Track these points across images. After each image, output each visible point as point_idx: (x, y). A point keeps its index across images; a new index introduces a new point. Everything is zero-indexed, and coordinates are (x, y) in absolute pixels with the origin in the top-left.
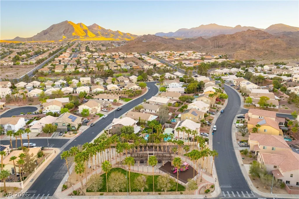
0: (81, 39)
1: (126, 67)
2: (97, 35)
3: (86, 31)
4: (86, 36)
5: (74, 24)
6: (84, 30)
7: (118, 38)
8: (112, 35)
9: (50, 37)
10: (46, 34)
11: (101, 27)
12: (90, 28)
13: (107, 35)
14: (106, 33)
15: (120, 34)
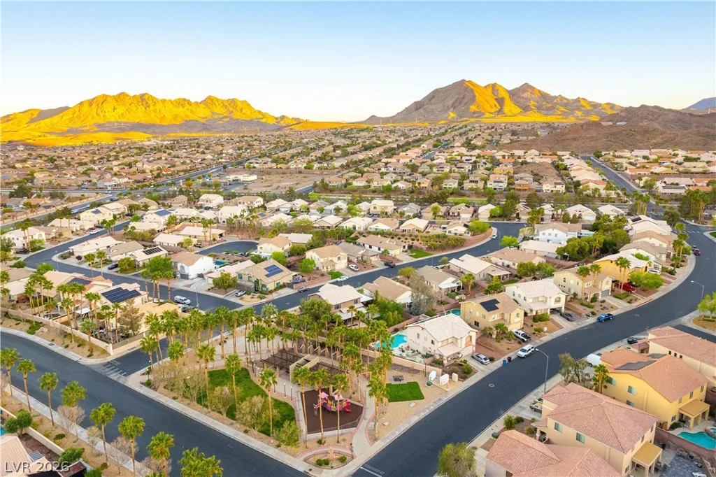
0: (487, 118)
1: (496, 184)
2: (526, 109)
3: (501, 101)
4: (500, 112)
5: (478, 86)
6: (496, 99)
7: (574, 116)
8: (562, 109)
9: (426, 116)
10: (420, 108)
11: (539, 91)
12: (514, 94)
13: (548, 109)
14: (547, 102)
15: (582, 106)
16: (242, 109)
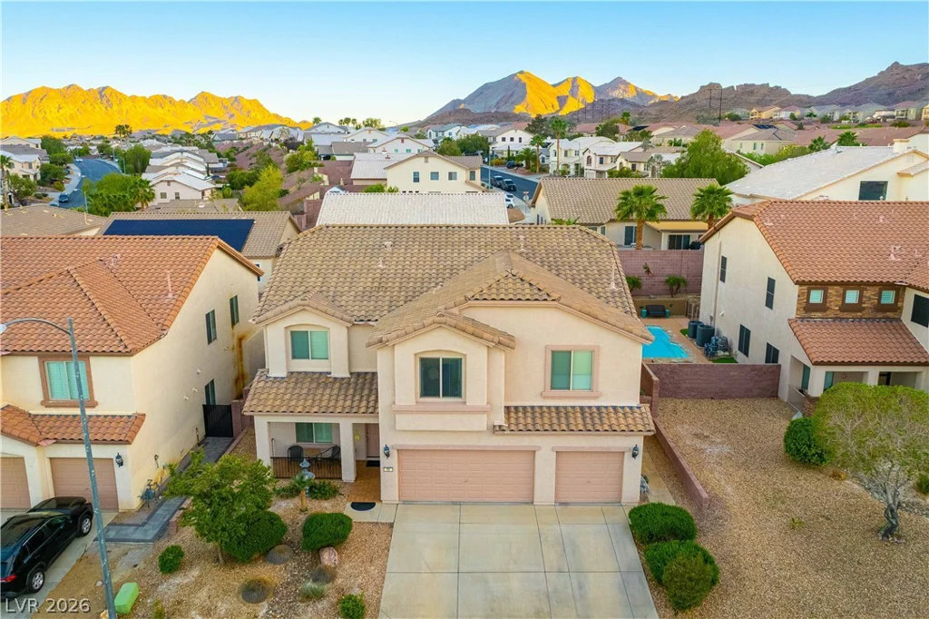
6: (558, 98)
11: (636, 88)
12: (602, 91)
16: (249, 112)
